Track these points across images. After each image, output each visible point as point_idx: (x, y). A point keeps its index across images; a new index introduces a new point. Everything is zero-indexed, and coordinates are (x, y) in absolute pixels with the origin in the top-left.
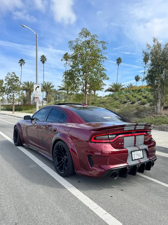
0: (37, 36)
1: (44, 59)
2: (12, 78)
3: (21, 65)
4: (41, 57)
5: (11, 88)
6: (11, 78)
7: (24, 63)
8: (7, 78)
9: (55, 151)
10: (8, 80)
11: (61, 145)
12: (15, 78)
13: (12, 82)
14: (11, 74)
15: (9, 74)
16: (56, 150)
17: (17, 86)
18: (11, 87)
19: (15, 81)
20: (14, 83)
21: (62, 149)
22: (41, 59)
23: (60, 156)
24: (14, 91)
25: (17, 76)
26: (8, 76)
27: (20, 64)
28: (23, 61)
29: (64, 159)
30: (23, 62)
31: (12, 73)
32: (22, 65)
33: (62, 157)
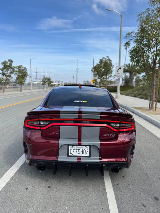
0: (121, 16)
28: (129, 44)
31: (107, 57)
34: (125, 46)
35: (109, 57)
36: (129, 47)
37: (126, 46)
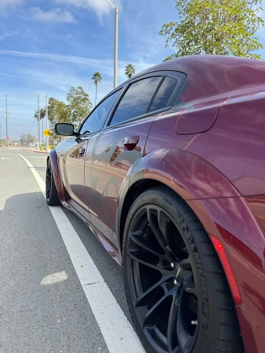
0: (116, 11)
1: (131, 70)
2: (78, 95)
3: (96, 82)
4: (127, 67)
5: (76, 114)
6: (76, 96)
7: (101, 79)
8: (70, 97)
9: (130, 235)
10: (72, 100)
11: (159, 209)
12: (83, 97)
13: (79, 103)
14: (76, 89)
15: (74, 90)
16: (134, 231)
17: (85, 109)
18: (76, 112)
19: (82, 101)
20: (81, 105)
21: (163, 230)
22: (126, 72)
23: (155, 260)
24: (81, 119)
25: (86, 92)
26: (71, 93)
27: (94, 81)
28: (99, 76)
29: (171, 280)
30: (99, 78)
31: (78, 88)
32: (98, 82)
33: (159, 267)
34: (93, 78)
35: (83, 89)
36: (100, 81)
37: (96, 79)
